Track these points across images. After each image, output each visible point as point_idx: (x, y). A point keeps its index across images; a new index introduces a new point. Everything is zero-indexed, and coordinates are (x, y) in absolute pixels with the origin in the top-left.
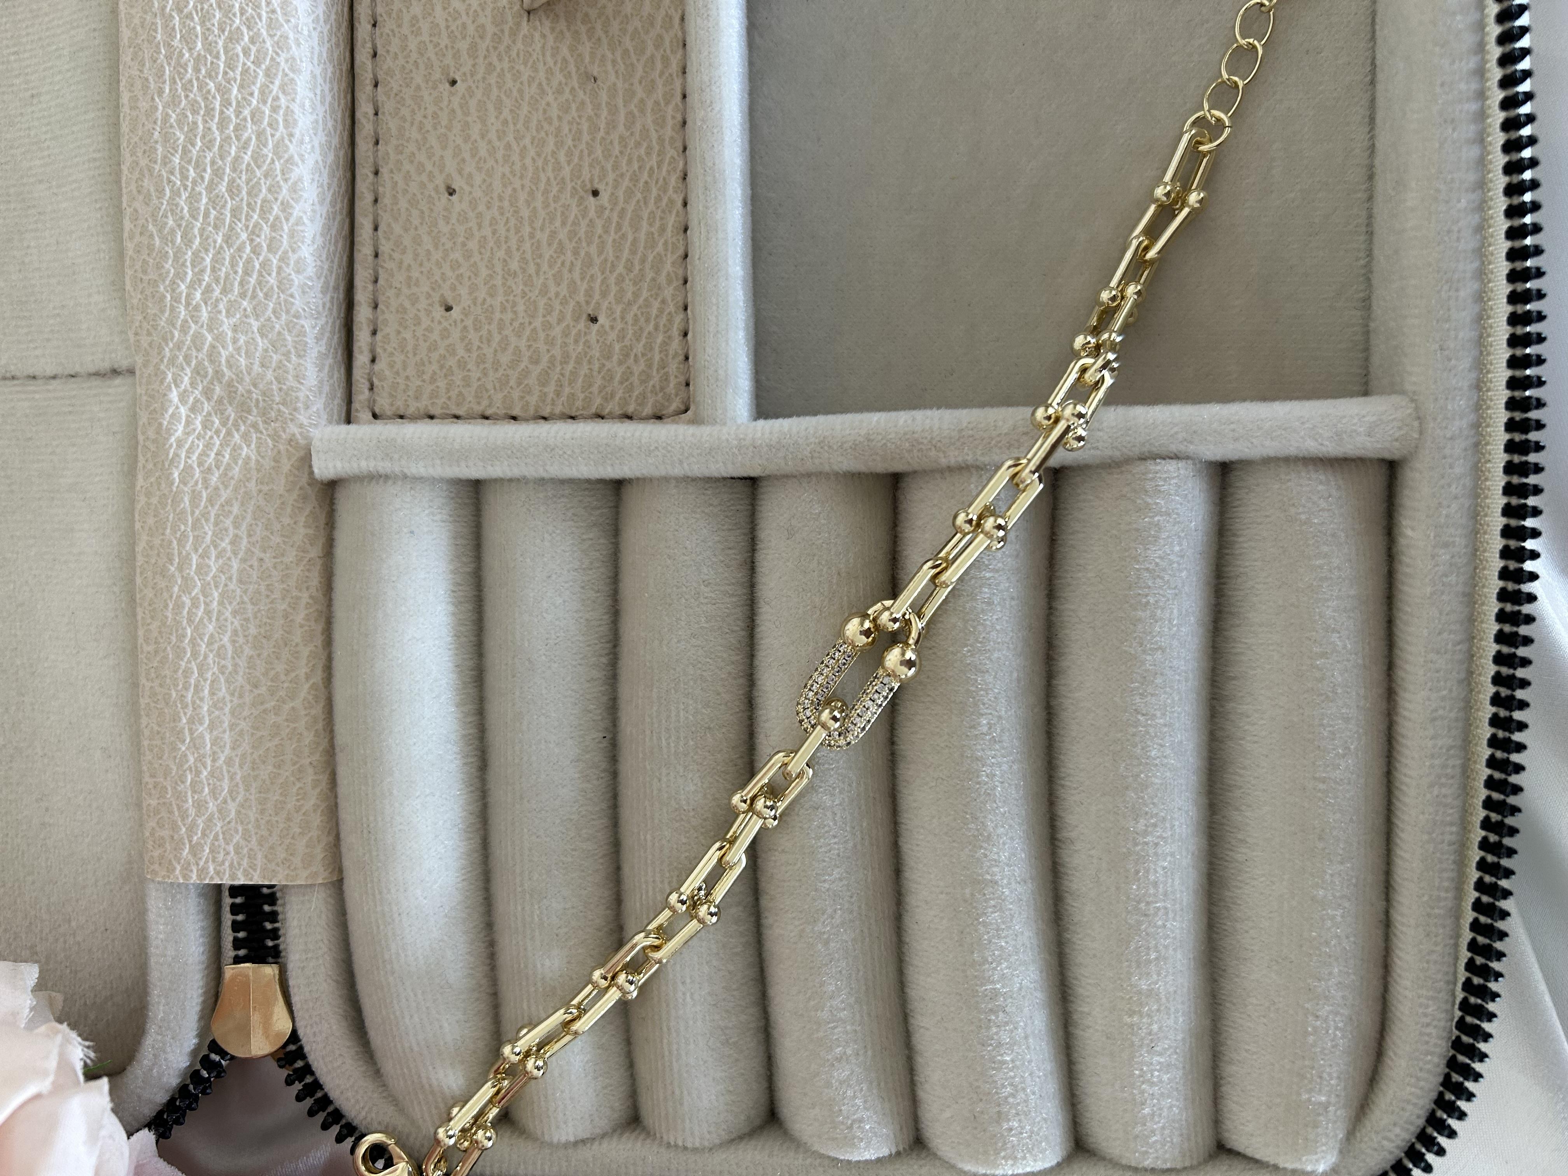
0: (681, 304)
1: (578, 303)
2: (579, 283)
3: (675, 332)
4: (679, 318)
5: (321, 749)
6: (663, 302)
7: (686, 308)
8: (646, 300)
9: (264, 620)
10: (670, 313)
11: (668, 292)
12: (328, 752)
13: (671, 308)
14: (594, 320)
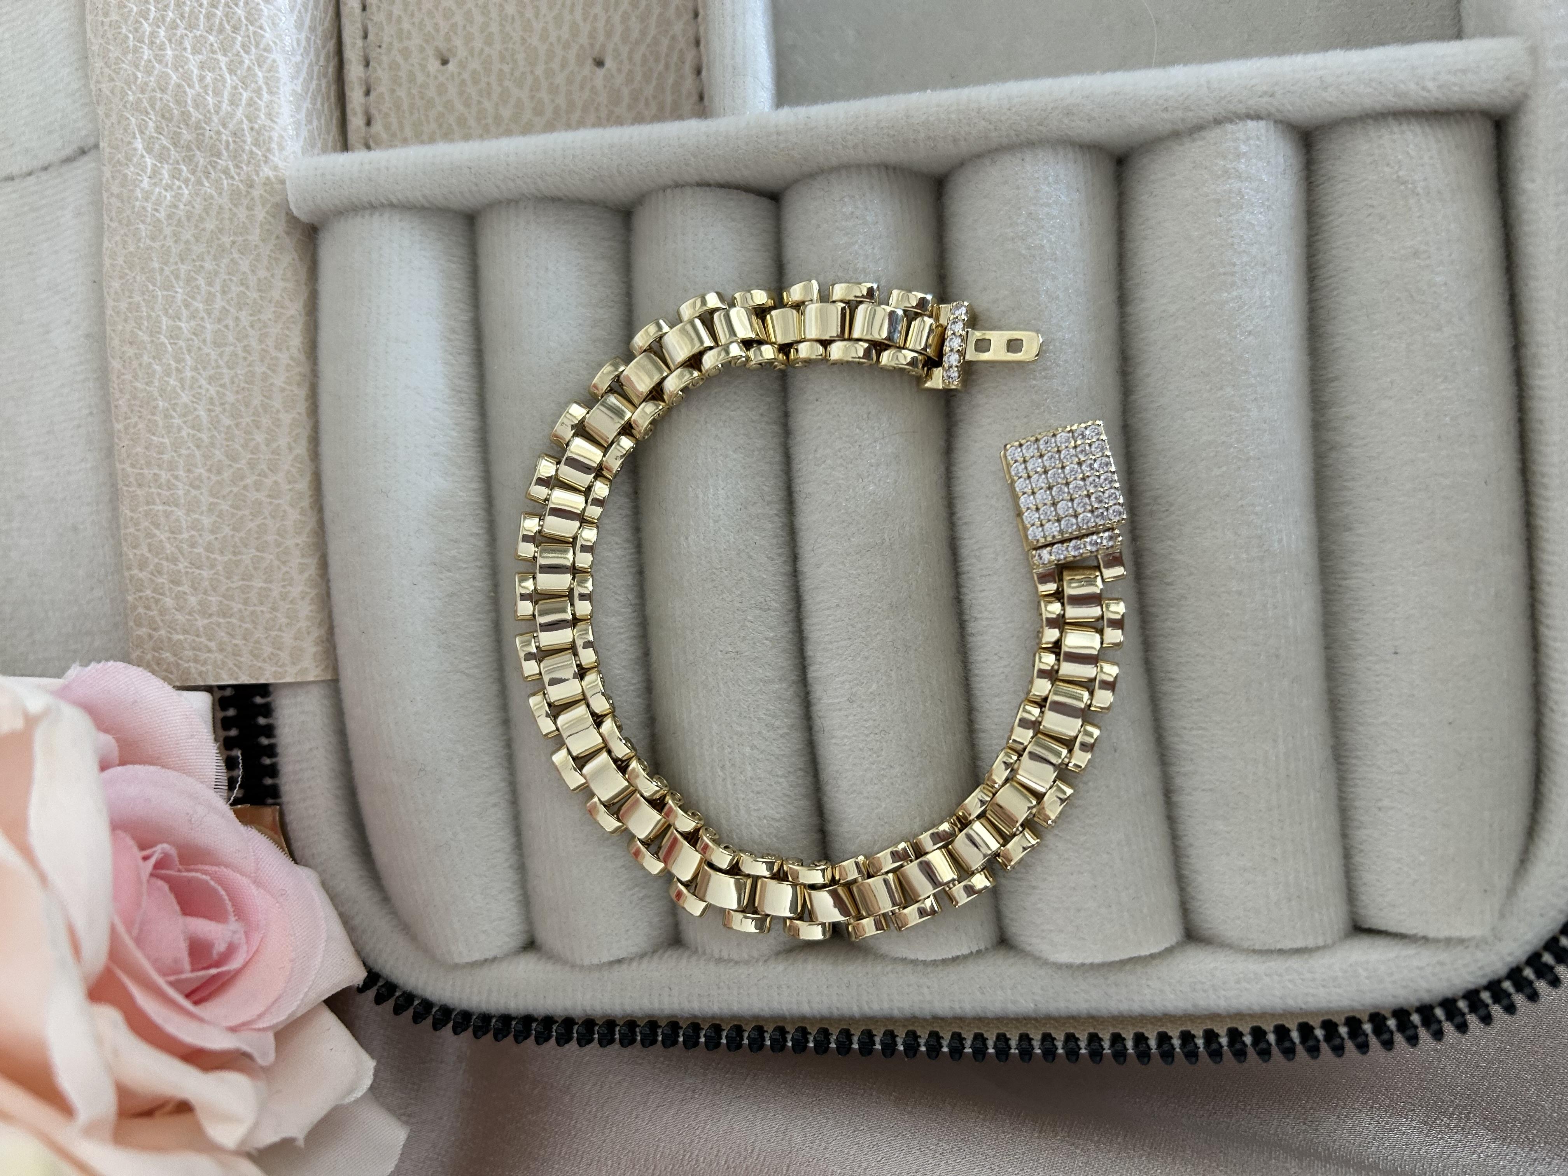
0: (692, 39)
1: (582, 46)
2: (581, 24)
3: (688, 69)
4: (690, 56)
5: (307, 530)
6: (674, 38)
7: (697, 43)
8: (654, 38)
9: (242, 385)
10: (681, 50)
11: (678, 28)
12: (316, 533)
13: (682, 44)
14: (599, 63)
